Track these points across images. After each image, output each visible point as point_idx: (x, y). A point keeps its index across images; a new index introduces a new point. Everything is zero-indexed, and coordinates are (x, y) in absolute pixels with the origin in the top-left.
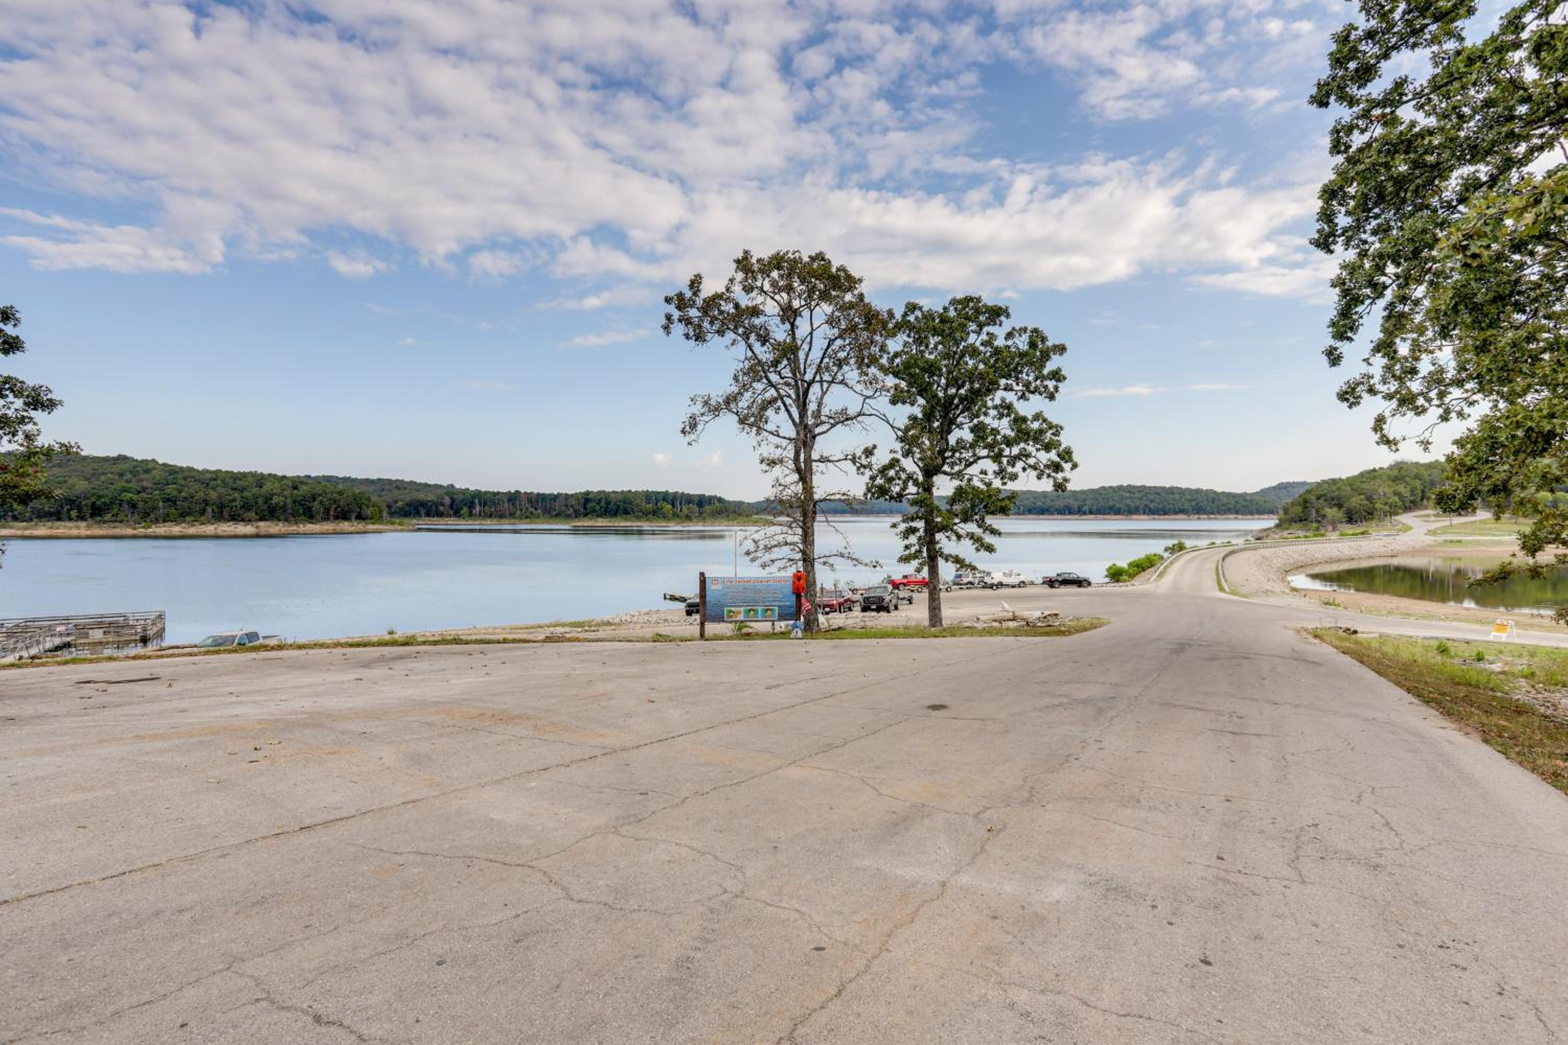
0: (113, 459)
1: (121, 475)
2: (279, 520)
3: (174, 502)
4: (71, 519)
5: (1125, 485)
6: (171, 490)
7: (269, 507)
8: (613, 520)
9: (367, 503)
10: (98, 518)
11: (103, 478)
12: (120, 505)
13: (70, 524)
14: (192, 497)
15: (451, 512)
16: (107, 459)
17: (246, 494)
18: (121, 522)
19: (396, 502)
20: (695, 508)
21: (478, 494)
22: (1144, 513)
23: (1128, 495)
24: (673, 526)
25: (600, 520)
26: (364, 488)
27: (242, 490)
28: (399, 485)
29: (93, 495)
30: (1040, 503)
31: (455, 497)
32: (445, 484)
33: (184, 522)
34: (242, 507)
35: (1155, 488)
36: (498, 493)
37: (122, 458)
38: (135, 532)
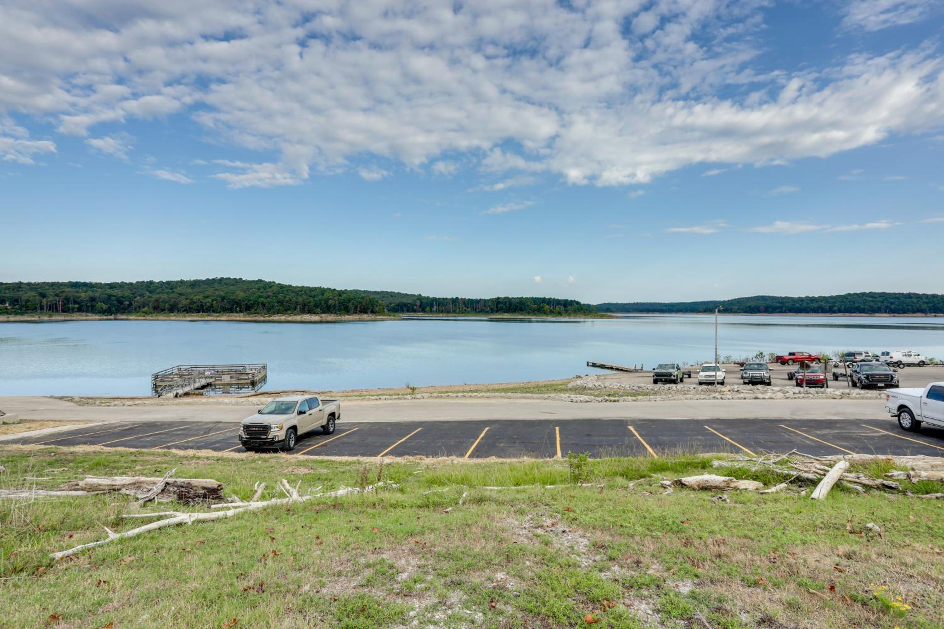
0: (257, 281)
1: (259, 289)
2: (332, 313)
3: (282, 303)
4: (237, 312)
5: (868, 292)
6: (281, 296)
7: (327, 306)
8: (514, 314)
9: (376, 303)
10: (248, 312)
11: (251, 291)
12: (258, 304)
13: (236, 315)
14: (291, 300)
15: (420, 310)
16: (253, 281)
17: (316, 299)
18: (258, 314)
19: (391, 304)
20: (562, 308)
21: (435, 299)
22: (886, 312)
23: (871, 299)
24: (550, 318)
25: (506, 314)
26: (374, 296)
27: (314, 296)
28: (392, 295)
29: (246, 299)
30: (797, 305)
31: (423, 301)
32: (416, 294)
33: (287, 314)
34: (314, 306)
35: (895, 294)
36: (446, 299)
37: (260, 281)
38: (264, 319)
